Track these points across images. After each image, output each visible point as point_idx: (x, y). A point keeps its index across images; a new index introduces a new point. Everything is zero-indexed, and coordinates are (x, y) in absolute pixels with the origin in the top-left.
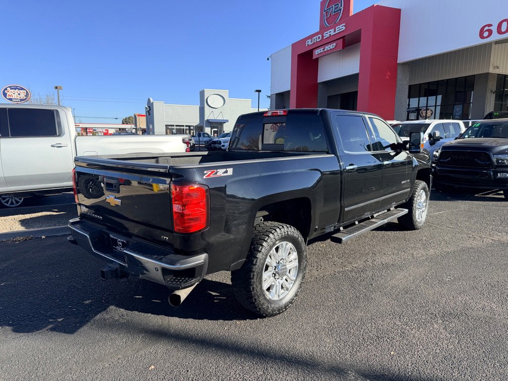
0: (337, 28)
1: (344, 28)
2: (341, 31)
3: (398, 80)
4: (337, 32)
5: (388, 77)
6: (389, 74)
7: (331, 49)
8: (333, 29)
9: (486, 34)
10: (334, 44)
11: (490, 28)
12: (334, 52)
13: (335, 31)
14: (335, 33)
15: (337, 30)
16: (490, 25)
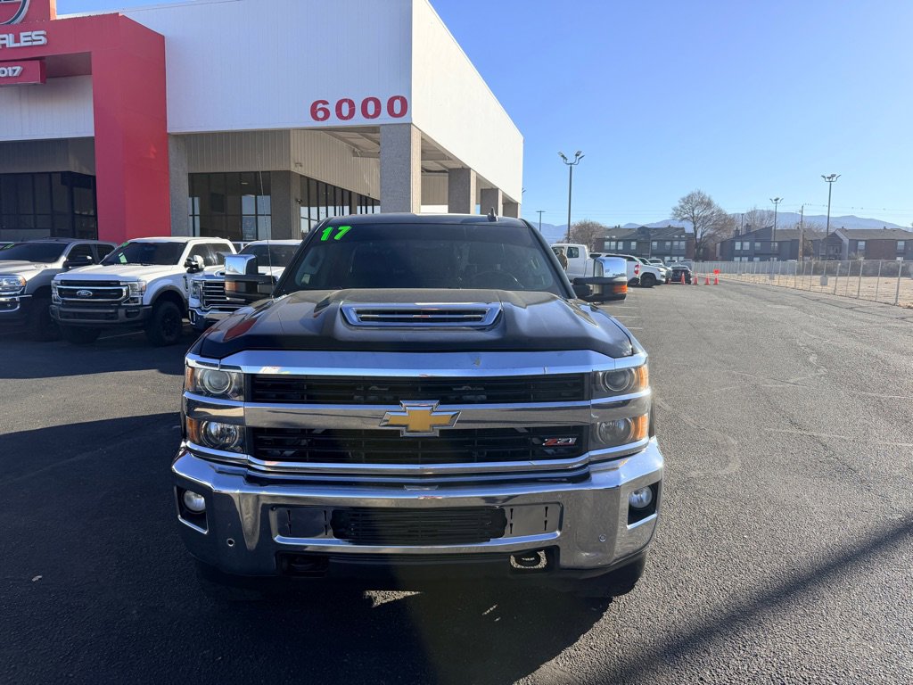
0: (22, 34)
1: (44, 41)
2: (35, 43)
3: (171, 164)
4: (23, 44)
5: (152, 156)
6: (153, 149)
7: (8, 77)
8: (11, 36)
9: (321, 114)
10: (18, 68)
11: (326, 106)
12: (16, 85)
13: (17, 40)
14: (18, 45)
15: (22, 39)
16: (325, 103)
